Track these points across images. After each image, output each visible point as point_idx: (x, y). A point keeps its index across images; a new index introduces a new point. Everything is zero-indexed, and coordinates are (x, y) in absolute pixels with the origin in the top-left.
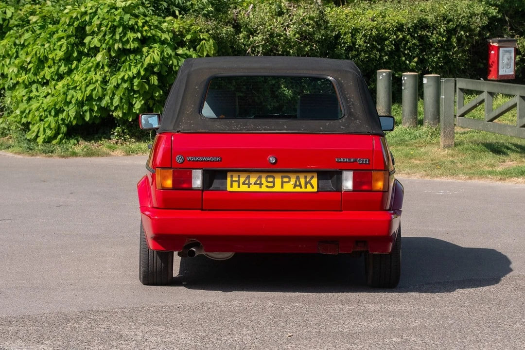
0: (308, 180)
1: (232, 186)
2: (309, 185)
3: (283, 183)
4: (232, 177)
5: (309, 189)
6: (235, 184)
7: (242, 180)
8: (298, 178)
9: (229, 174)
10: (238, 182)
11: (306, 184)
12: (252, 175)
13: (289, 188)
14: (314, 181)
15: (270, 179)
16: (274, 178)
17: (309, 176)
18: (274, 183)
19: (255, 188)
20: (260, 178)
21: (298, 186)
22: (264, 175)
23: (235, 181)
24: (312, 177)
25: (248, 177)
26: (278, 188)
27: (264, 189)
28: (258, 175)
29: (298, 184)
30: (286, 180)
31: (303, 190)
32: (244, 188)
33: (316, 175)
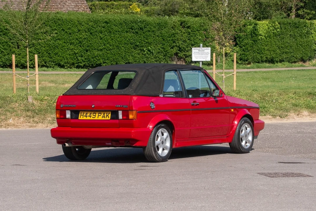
0: (107, 114)
1: (80, 117)
2: (107, 117)
3: (99, 116)
4: (81, 113)
5: (107, 118)
6: (82, 116)
7: (84, 115)
8: (104, 114)
9: (80, 112)
10: (83, 115)
11: (107, 116)
12: (88, 112)
13: (100, 118)
14: (110, 115)
15: (94, 114)
16: (96, 113)
17: (108, 113)
18: (95, 116)
19: (88, 118)
20: (91, 114)
21: (103, 117)
22: (92, 113)
23: (82, 115)
24: (109, 113)
25: (87, 114)
26: (96, 118)
27: (92, 118)
28: (90, 112)
29: (104, 116)
30: (100, 114)
31: (105, 119)
32: (85, 118)
33: (110, 113)
